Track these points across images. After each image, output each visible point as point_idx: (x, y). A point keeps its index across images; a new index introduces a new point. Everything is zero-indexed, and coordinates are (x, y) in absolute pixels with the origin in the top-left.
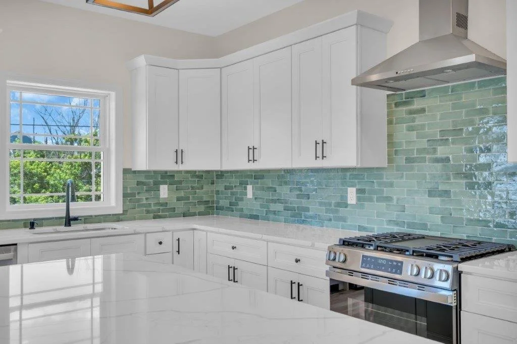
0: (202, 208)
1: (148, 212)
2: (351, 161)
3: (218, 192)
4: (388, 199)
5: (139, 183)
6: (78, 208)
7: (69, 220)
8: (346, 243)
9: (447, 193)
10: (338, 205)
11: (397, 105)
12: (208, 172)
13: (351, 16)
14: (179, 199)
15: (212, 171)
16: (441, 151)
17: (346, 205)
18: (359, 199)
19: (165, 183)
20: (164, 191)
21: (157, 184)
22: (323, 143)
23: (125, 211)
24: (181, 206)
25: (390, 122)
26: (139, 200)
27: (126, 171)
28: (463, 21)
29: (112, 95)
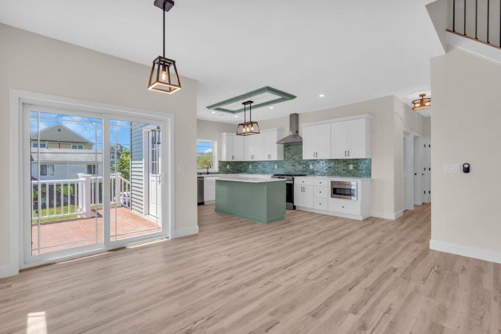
0: (237, 171)
1: (224, 172)
2: (276, 159)
3: (241, 167)
4: (284, 167)
5: (222, 164)
6: (210, 170)
7: (208, 173)
8: (275, 175)
9: (295, 166)
10: (273, 169)
11: (286, 147)
13: (276, 129)
14: (231, 169)
15: (239, 161)
16: (294, 157)
17: (275, 169)
18: (278, 168)
19: (228, 164)
20: (228, 167)
21: (226, 165)
22: (270, 155)
23: (219, 171)
24: (232, 171)
25: (284, 151)
26: (222, 169)
27: (220, 161)
28: (297, 132)
29: (216, 142)
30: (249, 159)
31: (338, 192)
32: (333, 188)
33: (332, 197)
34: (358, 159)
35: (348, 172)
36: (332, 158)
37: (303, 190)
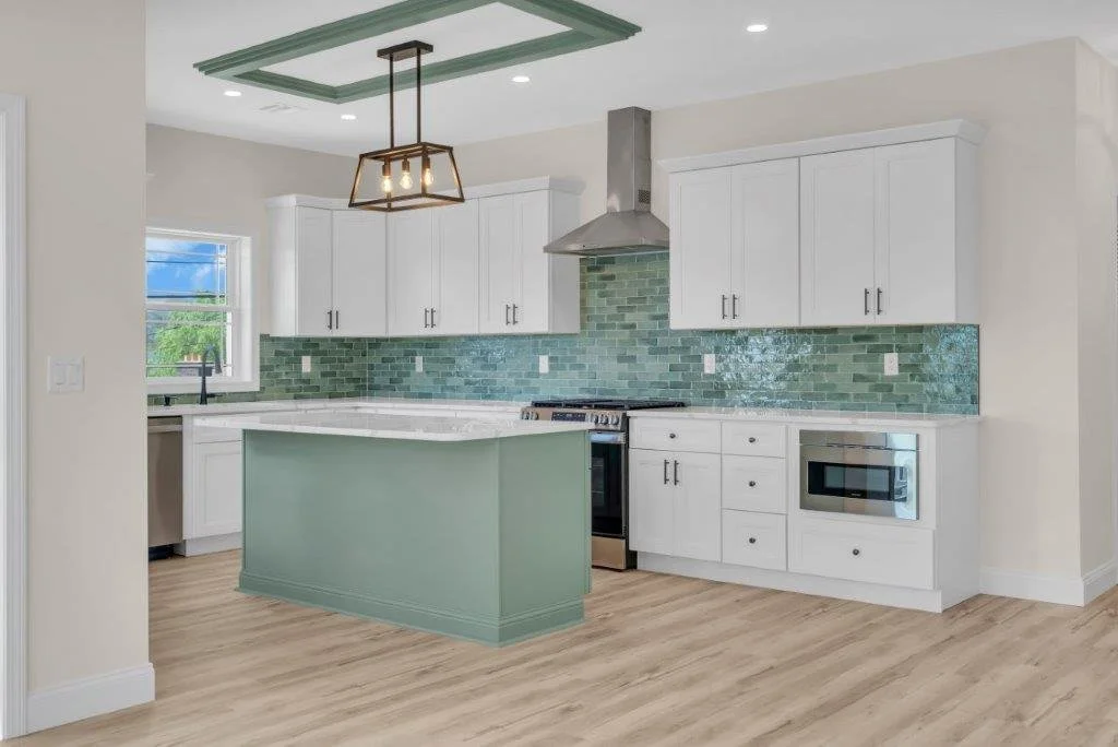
0: (351, 387)
1: (288, 390)
2: (543, 327)
3: (371, 367)
4: (581, 366)
5: (278, 353)
6: (215, 383)
7: (205, 397)
8: (537, 405)
9: (633, 359)
10: (529, 375)
11: (590, 269)
12: (359, 339)
13: (545, 181)
14: (324, 375)
15: (364, 338)
16: (629, 318)
17: (538, 375)
18: (551, 367)
19: (307, 354)
20: (307, 364)
21: (298, 354)
22: (515, 307)
23: (262, 388)
24: (326, 384)
25: (583, 287)
26: (277, 375)
27: (264, 338)
28: (645, 196)
29: (247, 240)
30: (415, 328)
31: (832, 480)
32: (812, 465)
33: (804, 505)
34: (919, 329)
35: (878, 388)
36: (808, 322)
37: (672, 473)
